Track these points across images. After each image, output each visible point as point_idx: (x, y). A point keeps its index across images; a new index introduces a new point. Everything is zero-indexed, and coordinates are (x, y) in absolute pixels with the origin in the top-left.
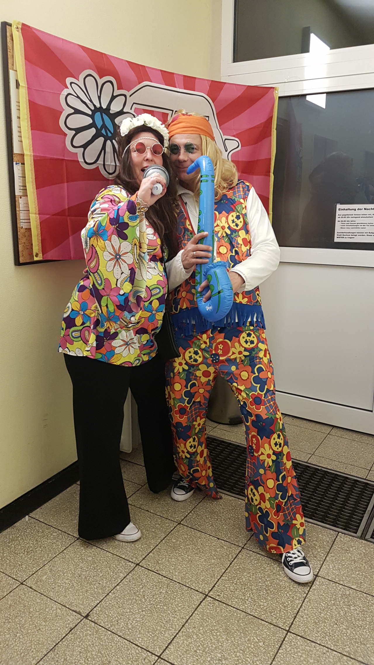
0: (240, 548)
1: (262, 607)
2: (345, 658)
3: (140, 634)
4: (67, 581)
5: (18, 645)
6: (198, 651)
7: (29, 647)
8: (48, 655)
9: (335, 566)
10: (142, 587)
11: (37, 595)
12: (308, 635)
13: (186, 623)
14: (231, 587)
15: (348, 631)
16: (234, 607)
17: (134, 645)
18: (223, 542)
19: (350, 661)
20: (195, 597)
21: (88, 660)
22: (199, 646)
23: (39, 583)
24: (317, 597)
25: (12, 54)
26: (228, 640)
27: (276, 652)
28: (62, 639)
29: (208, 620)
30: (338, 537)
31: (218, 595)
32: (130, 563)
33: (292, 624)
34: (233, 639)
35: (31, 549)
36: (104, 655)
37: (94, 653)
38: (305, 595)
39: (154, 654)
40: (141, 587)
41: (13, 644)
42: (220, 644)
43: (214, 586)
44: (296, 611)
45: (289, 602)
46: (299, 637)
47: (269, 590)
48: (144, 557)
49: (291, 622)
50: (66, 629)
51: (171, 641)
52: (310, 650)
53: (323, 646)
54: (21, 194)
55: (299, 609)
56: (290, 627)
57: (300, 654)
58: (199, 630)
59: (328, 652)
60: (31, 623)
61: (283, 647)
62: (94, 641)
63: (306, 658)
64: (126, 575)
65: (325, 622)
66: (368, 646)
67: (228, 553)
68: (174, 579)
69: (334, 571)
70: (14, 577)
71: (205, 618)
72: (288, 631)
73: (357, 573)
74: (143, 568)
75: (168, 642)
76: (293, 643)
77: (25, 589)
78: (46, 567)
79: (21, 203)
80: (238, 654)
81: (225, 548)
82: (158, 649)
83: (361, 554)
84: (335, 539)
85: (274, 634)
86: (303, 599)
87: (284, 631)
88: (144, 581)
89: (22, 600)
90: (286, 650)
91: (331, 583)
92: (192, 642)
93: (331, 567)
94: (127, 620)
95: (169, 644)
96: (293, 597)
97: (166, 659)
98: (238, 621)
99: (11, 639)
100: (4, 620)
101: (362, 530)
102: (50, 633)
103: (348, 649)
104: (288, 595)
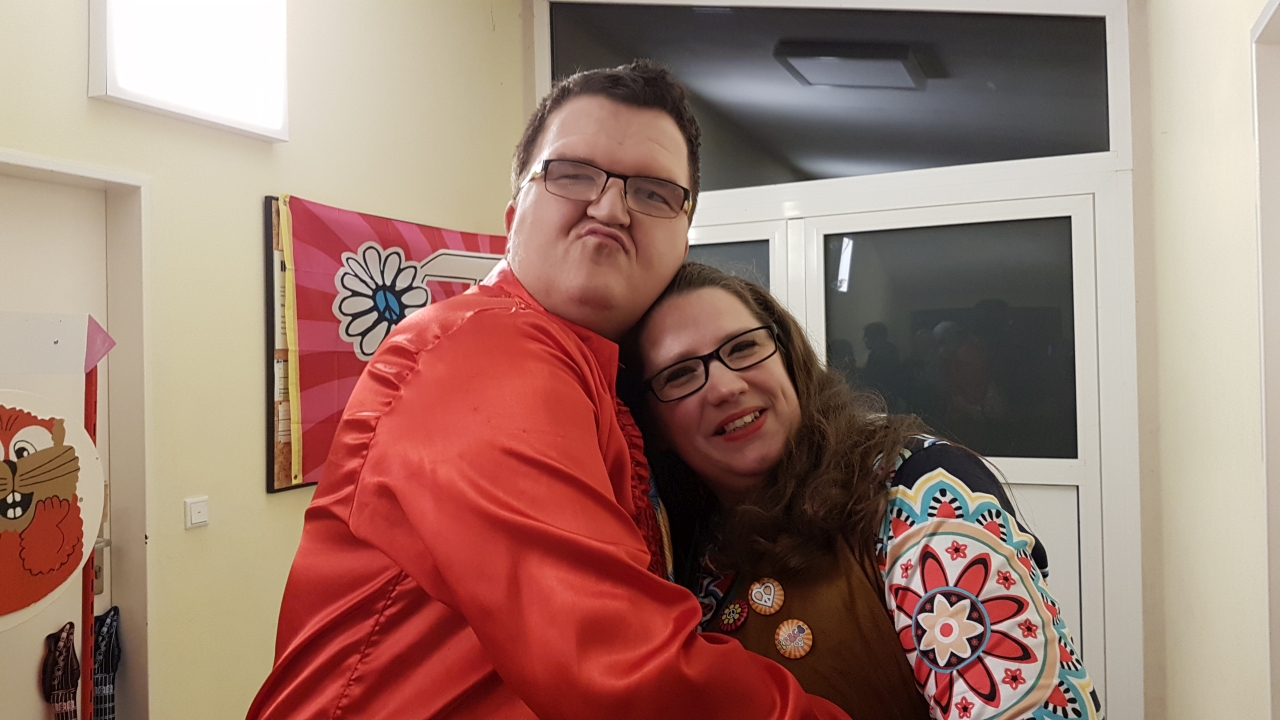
25: (277, 232)
54: (281, 399)
79: (280, 410)
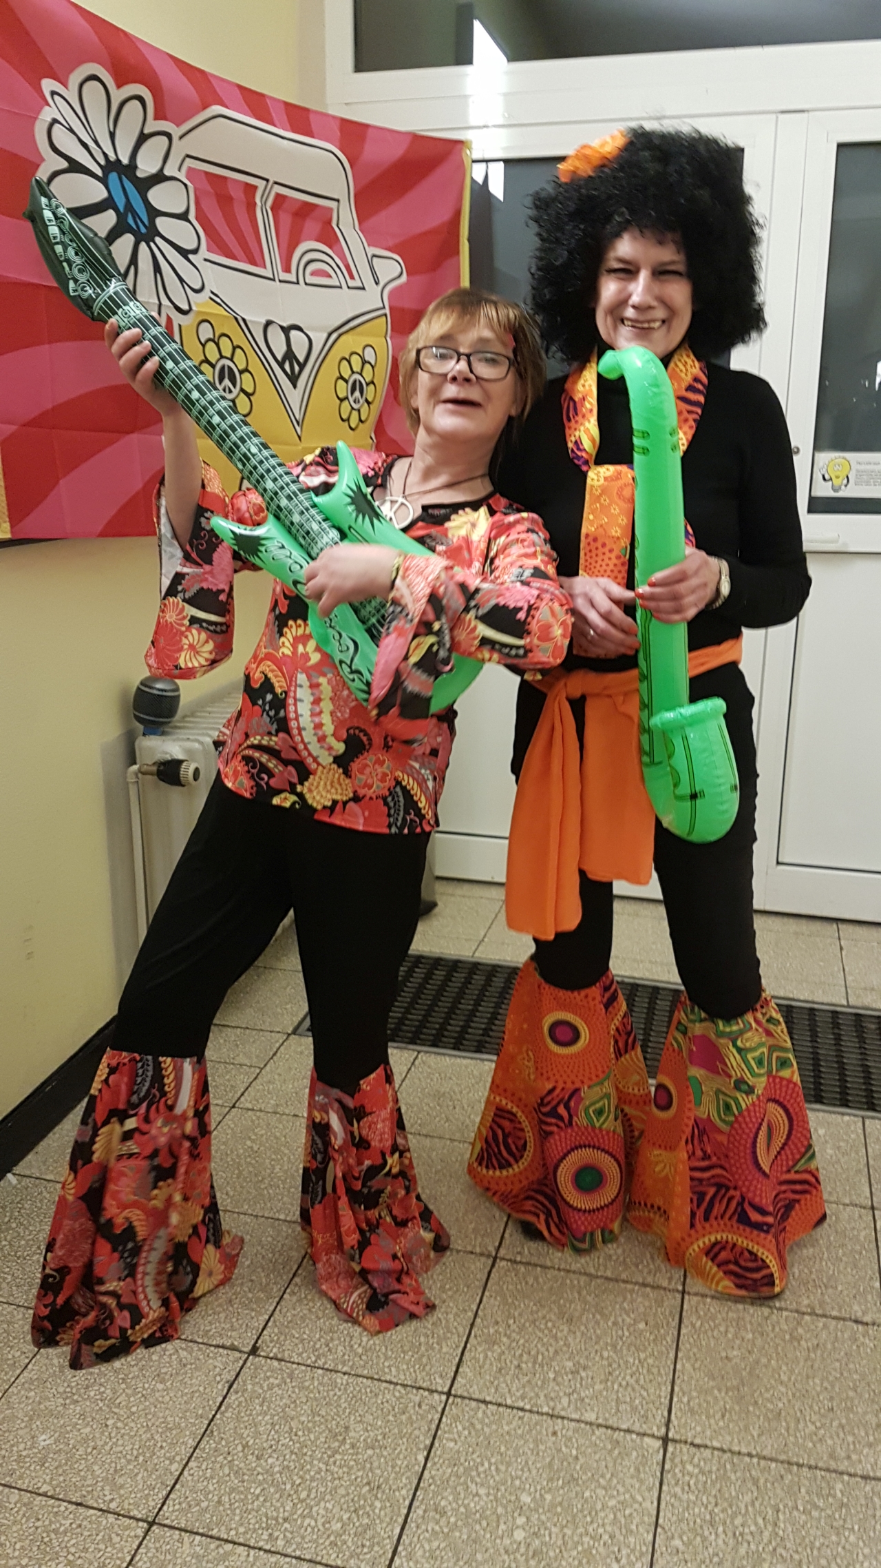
6: (524, 1365)
8: (201, 1446)
13: (475, 1318)
17: (384, 1385)
21: (296, 1435)
22: (522, 1355)
27: (676, 1334)
28: (219, 1407)
31: (519, 1253)
36: (329, 1418)
37: (303, 1419)
39: (437, 1392)
50: (220, 1386)
51: (461, 1358)
57: (722, 1329)
58: (509, 1325)
61: (685, 1321)
62: (294, 1395)
71: (510, 1301)
75: (455, 1362)
82: (439, 1381)
85: (659, 1303)
90: (693, 1325)
92: (503, 1352)
95: (459, 1365)
97: (465, 1394)
98: (579, 1293)
102: (186, 1403)
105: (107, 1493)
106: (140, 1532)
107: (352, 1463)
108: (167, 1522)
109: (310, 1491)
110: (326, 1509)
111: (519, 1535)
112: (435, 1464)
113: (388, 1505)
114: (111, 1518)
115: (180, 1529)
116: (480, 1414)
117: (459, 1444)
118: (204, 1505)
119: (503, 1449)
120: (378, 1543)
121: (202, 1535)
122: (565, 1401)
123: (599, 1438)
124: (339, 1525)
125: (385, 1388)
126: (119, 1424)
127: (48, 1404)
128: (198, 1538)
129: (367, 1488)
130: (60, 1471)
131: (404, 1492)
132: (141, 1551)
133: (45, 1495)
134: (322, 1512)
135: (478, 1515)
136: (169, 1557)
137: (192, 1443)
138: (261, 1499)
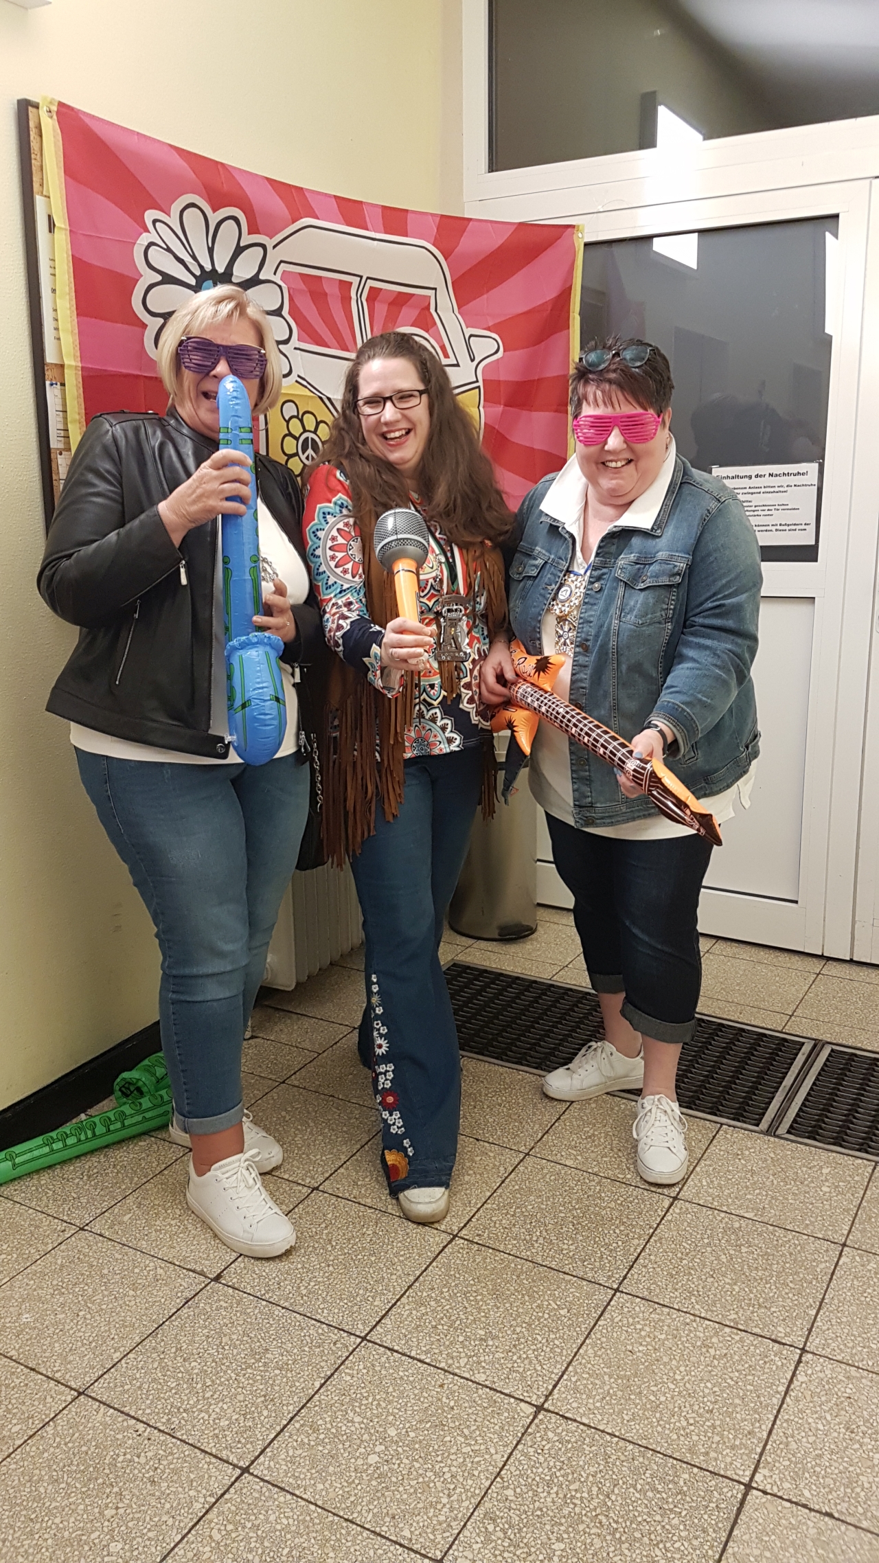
0: (522, 1156)
1: (565, 1252)
2: (727, 1330)
3: (324, 1301)
4: (172, 1222)
5: (83, 1330)
6: (440, 1327)
7: (106, 1331)
8: (144, 1343)
9: (712, 1182)
10: (326, 1227)
11: (114, 1246)
12: (657, 1296)
13: (415, 1282)
14: (504, 1221)
15: (735, 1287)
16: (509, 1254)
17: (314, 1322)
18: (486, 1144)
19: (737, 1334)
20: (431, 1240)
21: (223, 1348)
22: (442, 1318)
23: (116, 1227)
24: (675, 1233)
25: (39, 164)
26: (498, 1308)
27: (592, 1324)
28: (171, 1317)
29: (457, 1276)
30: (721, 1132)
31: (478, 1235)
32: (300, 1188)
33: (625, 1277)
34: (507, 1305)
35: (95, 1171)
36: (256, 1340)
37: (234, 1337)
38: (651, 1231)
39: (354, 1335)
40: (323, 1225)
41: (72, 1328)
42: (483, 1314)
43: (470, 1220)
44: (632, 1258)
45: (620, 1243)
46: (639, 1300)
47: (578, 1223)
48: (327, 1175)
49: (622, 1275)
50: (178, 1301)
51: (388, 1312)
52: (660, 1320)
53: (686, 1312)
54: (60, 446)
55: (639, 1254)
56: (620, 1284)
57: (639, 1327)
58: (442, 1293)
59: (695, 1321)
60: (106, 1293)
61: (606, 1315)
62: (234, 1318)
63: (650, 1332)
64: (292, 1207)
65: (690, 1274)
66: (773, 1309)
67: (498, 1164)
68: (390, 1211)
69: (710, 1190)
70: (65, 1218)
71: (452, 1273)
72: (617, 1290)
73: (757, 1191)
74: (326, 1195)
75: (381, 1314)
76: (626, 1310)
77: (90, 1238)
78: (130, 1200)
80: (518, 1330)
81: (492, 1155)
82: (360, 1326)
83: (766, 1160)
84: (714, 1137)
85: (589, 1296)
86: (647, 1237)
87: (609, 1291)
88: (330, 1216)
89: (85, 1256)
90: (612, 1320)
91: (704, 1209)
92: (427, 1313)
93: (705, 1183)
94: (298, 1281)
95: (383, 1317)
96: (627, 1235)
97: (378, 1341)
98: (518, 1277)
99: (68, 1321)
100: (52, 1291)
101: (770, 1120)
102: (146, 1309)
103: (733, 1316)
104: (617, 1231)
105: (57, 1365)
106: (69, 1399)
107: (259, 1377)
108: (92, 1395)
109: (215, 1392)
110: (222, 1408)
111: (373, 1459)
112: (327, 1390)
113: (273, 1415)
114: (52, 1383)
115: (100, 1402)
116: (383, 1359)
117: (355, 1379)
118: (126, 1387)
119: (391, 1389)
120: (251, 1443)
121: (115, 1409)
122: (463, 1361)
123: (480, 1396)
124: (227, 1422)
125: (313, 1325)
126: (88, 1316)
127: (40, 1292)
128: (112, 1411)
129: (263, 1399)
130: (29, 1342)
131: (291, 1408)
132: (65, 1412)
133: (10, 1358)
134: (217, 1410)
135: (345, 1437)
136: (83, 1420)
137: (138, 1339)
138: (173, 1391)
